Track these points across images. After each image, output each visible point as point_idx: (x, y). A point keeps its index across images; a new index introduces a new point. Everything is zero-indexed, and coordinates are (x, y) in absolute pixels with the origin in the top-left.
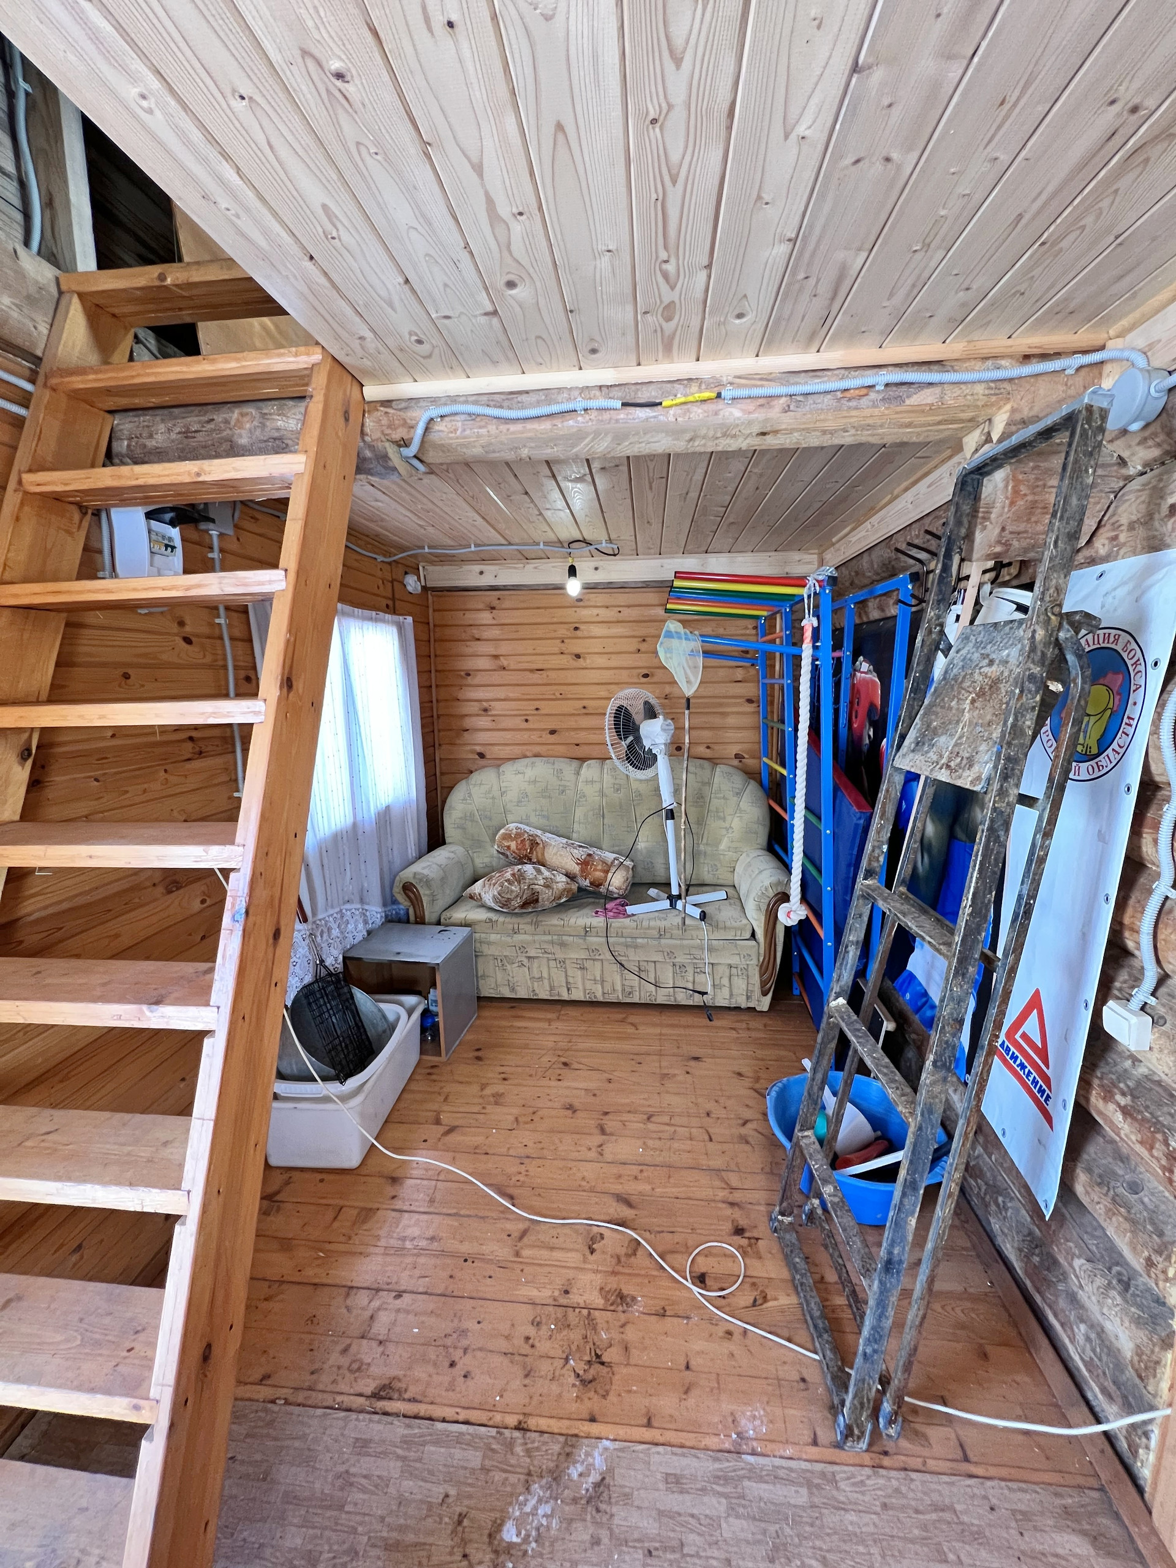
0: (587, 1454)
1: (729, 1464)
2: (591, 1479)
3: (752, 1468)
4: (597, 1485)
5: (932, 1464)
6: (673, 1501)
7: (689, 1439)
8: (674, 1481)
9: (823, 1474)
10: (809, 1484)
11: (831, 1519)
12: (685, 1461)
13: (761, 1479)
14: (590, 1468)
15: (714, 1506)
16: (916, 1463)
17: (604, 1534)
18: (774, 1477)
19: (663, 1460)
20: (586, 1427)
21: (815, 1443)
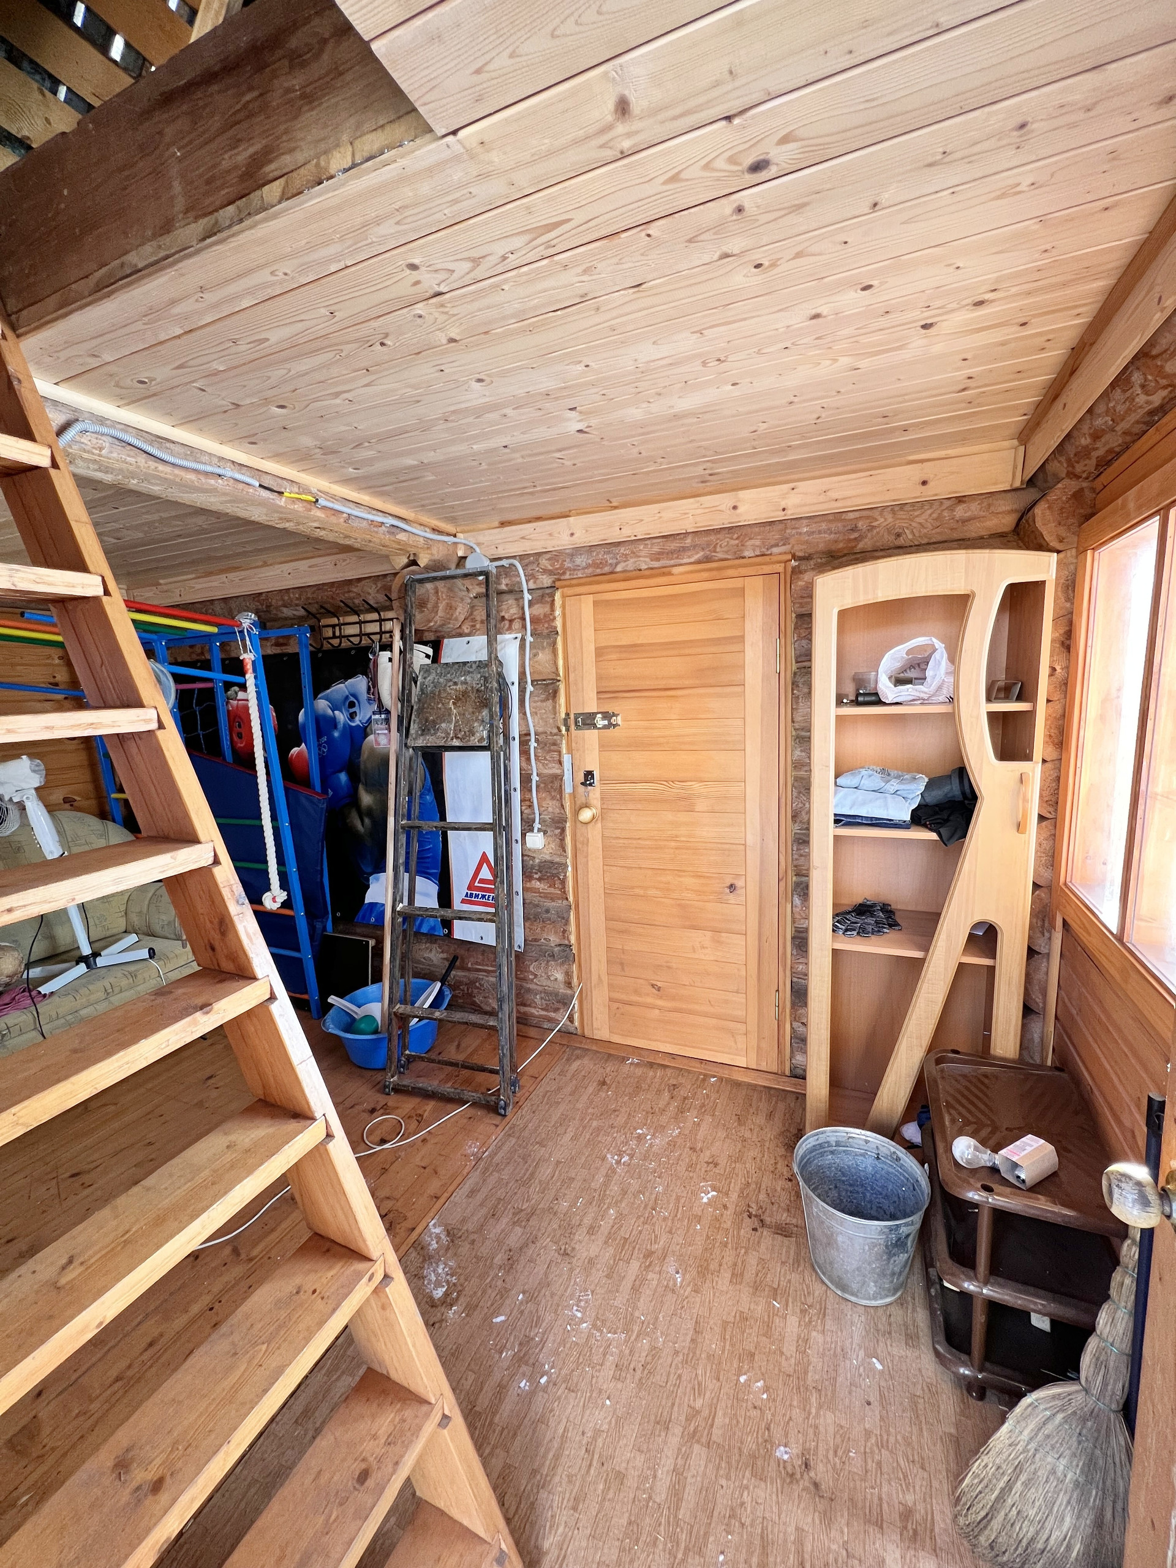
0: (430, 1236)
1: (482, 1164)
2: (443, 1237)
3: (490, 1156)
4: (448, 1234)
5: (531, 1089)
6: (480, 1197)
7: (459, 1179)
8: (472, 1193)
9: (510, 1128)
10: (510, 1135)
11: (526, 1133)
12: (467, 1186)
13: (496, 1154)
14: (438, 1237)
15: (492, 1180)
16: (527, 1094)
17: (472, 1237)
18: (499, 1148)
19: (460, 1196)
20: (414, 1235)
21: (497, 1126)
